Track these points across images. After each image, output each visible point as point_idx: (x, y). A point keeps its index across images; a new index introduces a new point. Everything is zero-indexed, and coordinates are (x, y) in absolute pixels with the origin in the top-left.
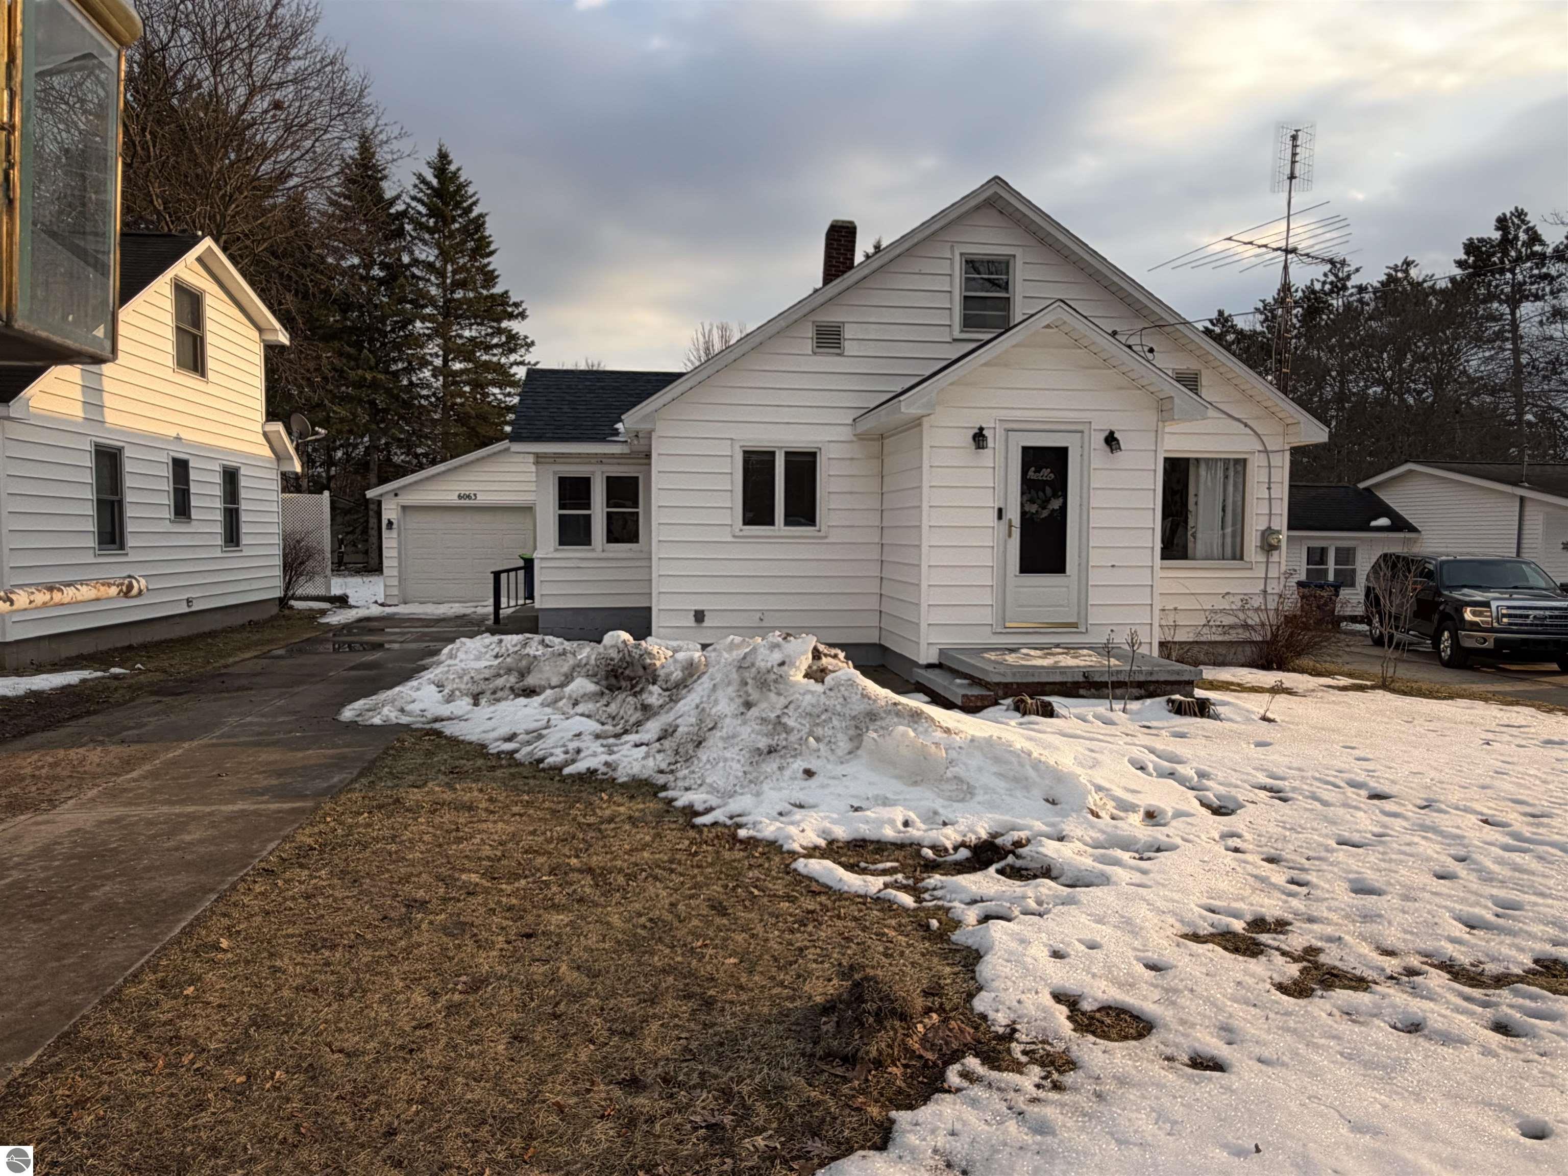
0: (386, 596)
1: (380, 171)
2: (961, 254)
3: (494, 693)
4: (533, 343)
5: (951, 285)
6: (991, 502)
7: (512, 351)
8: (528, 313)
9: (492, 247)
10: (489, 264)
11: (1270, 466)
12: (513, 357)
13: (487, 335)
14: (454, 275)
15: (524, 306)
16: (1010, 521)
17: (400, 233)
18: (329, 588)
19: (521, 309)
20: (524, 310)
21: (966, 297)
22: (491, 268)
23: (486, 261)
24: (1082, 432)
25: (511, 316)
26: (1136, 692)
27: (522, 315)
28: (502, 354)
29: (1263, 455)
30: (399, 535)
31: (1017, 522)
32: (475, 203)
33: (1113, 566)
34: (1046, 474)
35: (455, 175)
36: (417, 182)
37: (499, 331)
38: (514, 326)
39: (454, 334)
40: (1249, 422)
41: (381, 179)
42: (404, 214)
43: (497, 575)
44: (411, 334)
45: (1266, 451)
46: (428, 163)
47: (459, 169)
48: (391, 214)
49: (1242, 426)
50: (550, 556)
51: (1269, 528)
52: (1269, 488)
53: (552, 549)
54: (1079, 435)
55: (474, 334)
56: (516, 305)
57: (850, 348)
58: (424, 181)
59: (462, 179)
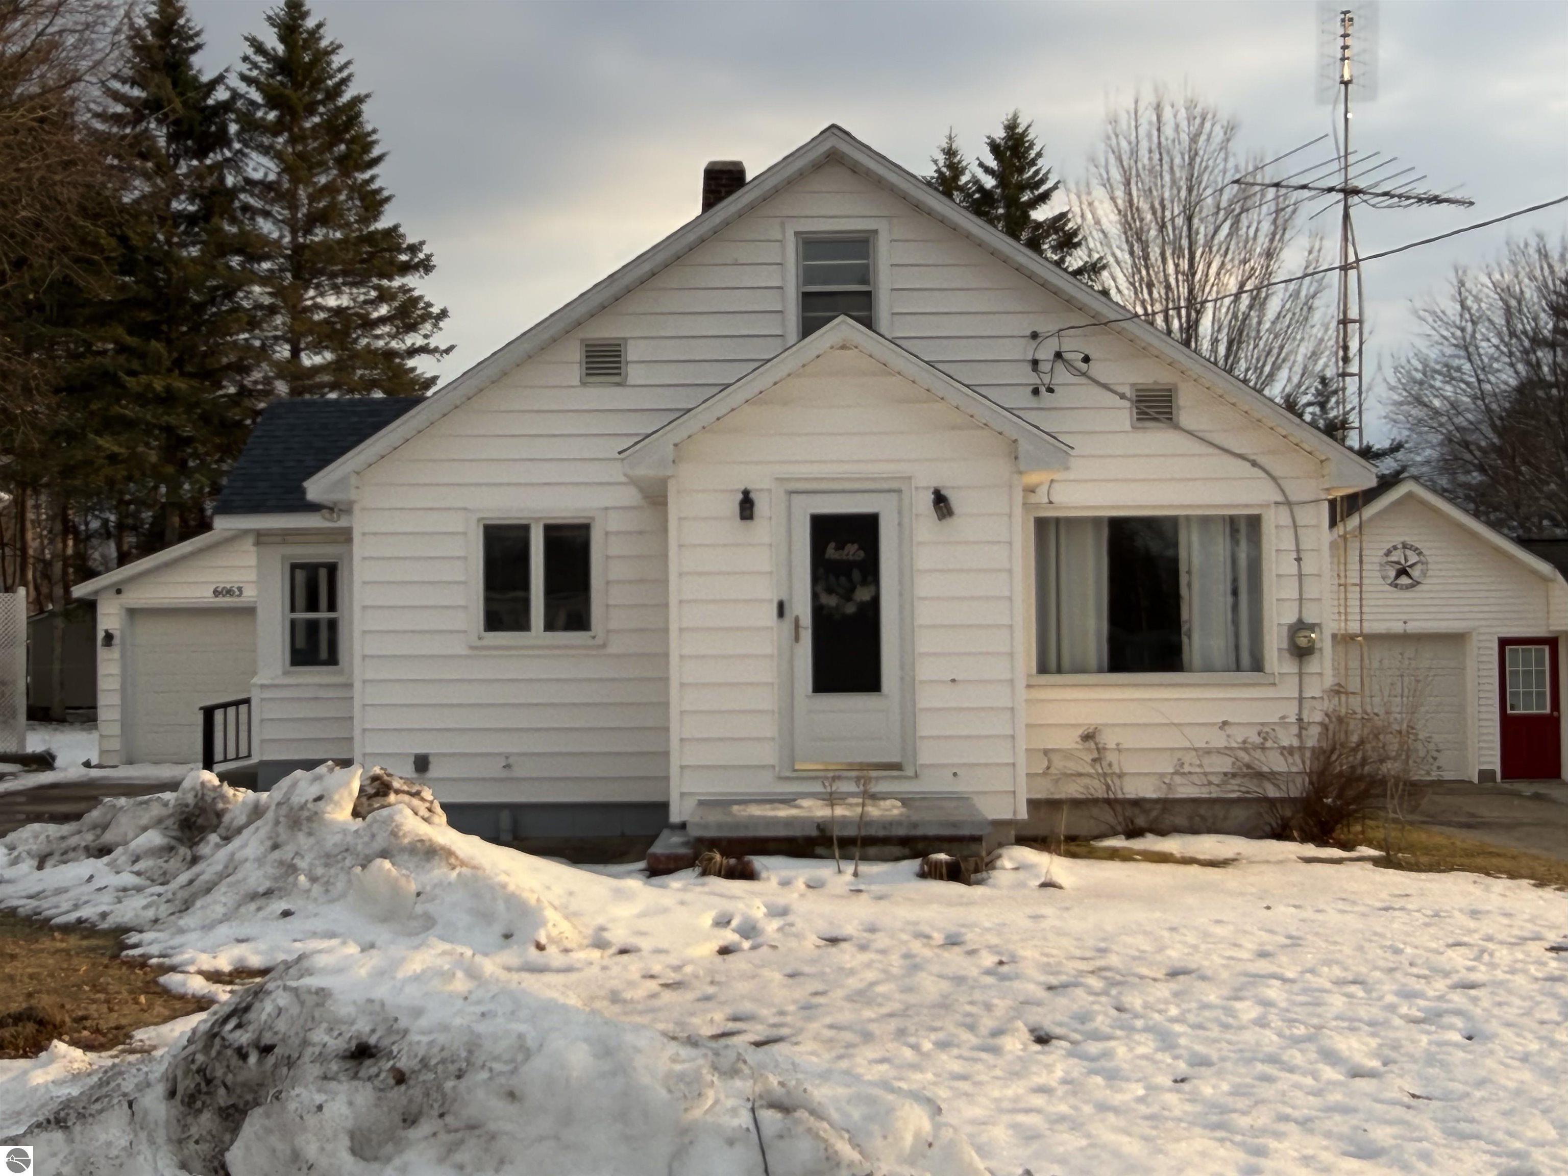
0: (102, 752)
1: (191, 38)
2: (797, 234)
3: (65, 853)
4: (444, 314)
5: (783, 279)
6: (770, 594)
7: (412, 327)
8: (435, 261)
9: (376, 152)
10: (373, 178)
11: (1295, 527)
12: (414, 339)
13: (366, 302)
14: (310, 204)
15: (426, 250)
16: (797, 620)
17: (223, 140)
18: (22, 742)
19: (421, 256)
20: (428, 257)
21: (806, 295)
22: (374, 186)
23: (367, 175)
24: (899, 491)
25: (405, 269)
26: (897, 850)
27: (426, 266)
28: (393, 337)
29: (1284, 511)
30: (123, 656)
31: (807, 620)
32: (344, 81)
33: (953, 681)
34: (852, 552)
35: (314, 35)
36: (250, 52)
37: (384, 296)
38: (415, 283)
39: (309, 303)
40: (1261, 460)
41: (193, 50)
42: (225, 107)
43: (209, 713)
44: (238, 309)
45: (1288, 503)
46: (269, 18)
47: (320, 26)
48: (208, 107)
49: (1248, 465)
50: (276, 682)
51: (1300, 621)
52: (1299, 560)
53: (279, 672)
54: (895, 496)
55: (345, 301)
56: (413, 249)
57: (635, 374)
58: (259, 48)
59: (324, 44)
